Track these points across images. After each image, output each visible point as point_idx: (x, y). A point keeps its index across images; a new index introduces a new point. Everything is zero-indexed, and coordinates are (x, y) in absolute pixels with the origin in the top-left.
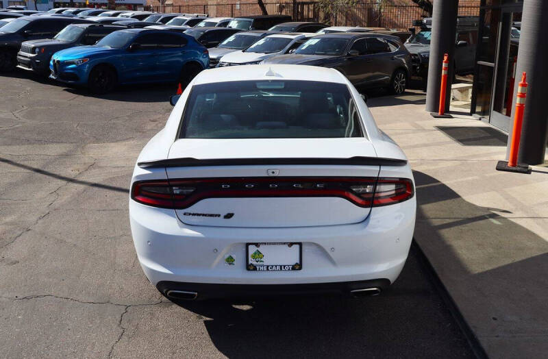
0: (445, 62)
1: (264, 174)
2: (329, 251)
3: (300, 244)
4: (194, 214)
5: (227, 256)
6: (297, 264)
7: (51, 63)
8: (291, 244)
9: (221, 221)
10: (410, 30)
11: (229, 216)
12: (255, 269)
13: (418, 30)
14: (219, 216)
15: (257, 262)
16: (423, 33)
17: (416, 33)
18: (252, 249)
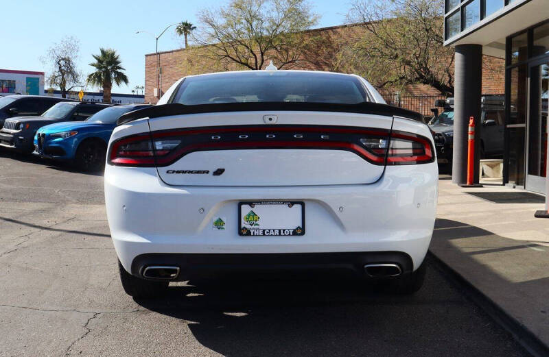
0: (471, 126)
1: (260, 122)
2: (336, 210)
3: (302, 203)
4: (178, 172)
5: (215, 219)
6: (299, 227)
7: (36, 138)
8: (292, 203)
9: (209, 179)
10: (432, 110)
11: (219, 172)
12: (248, 233)
13: (441, 110)
14: (208, 172)
15: (252, 225)
16: (447, 113)
17: (440, 114)
18: (246, 210)
